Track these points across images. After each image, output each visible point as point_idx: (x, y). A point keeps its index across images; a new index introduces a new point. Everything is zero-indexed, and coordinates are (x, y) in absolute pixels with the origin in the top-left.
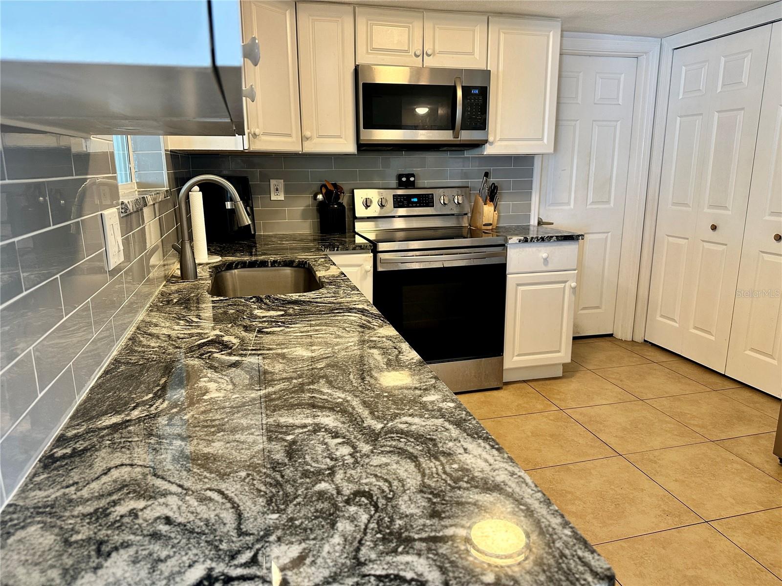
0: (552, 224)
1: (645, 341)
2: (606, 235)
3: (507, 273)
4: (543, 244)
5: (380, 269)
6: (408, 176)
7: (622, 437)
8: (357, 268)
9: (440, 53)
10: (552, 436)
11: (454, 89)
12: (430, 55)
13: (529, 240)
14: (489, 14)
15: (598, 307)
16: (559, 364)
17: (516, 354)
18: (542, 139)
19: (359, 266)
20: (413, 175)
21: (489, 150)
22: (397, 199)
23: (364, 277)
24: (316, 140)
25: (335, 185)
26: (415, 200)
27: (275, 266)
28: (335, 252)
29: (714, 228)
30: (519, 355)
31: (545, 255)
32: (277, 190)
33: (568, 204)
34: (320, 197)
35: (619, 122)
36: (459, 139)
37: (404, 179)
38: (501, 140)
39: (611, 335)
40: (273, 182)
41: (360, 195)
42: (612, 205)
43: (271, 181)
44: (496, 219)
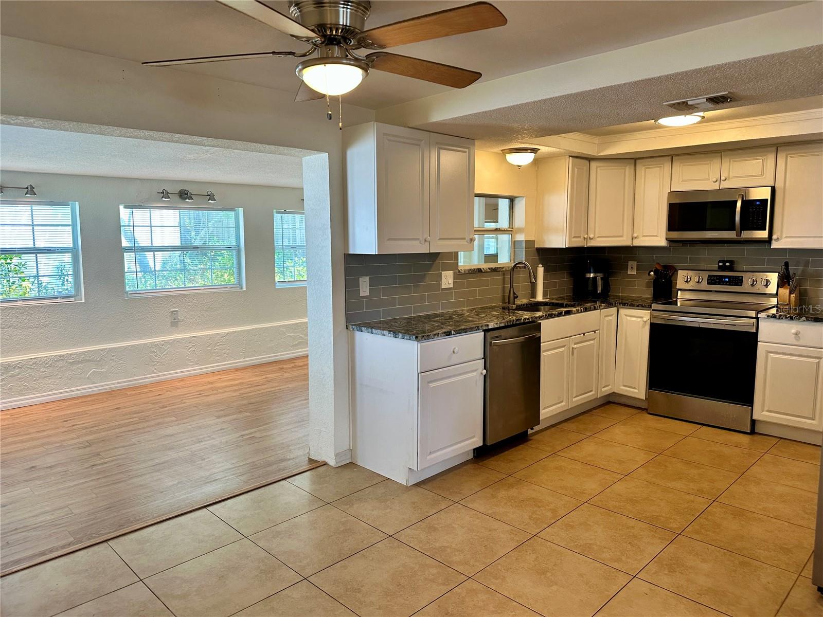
3: (758, 341)
6: (724, 262)
11: (734, 203)
12: (724, 180)
13: (777, 317)
14: (778, 146)
17: (766, 409)
19: (642, 318)
22: (711, 278)
26: (727, 280)
32: (632, 268)
34: (652, 273)
36: (742, 237)
37: (721, 264)
38: (786, 237)
40: (630, 263)
41: (681, 275)
43: (629, 262)
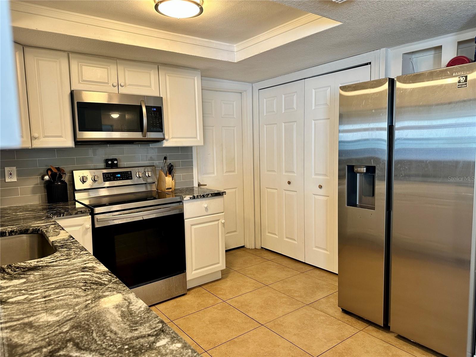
0: (206, 185)
1: (262, 248)
2: (235, 189)
3: (184, 218)
4: (204, 199)
5: (97, 226)
6: (112, 160)
7: (261, 313)
8: (80, 227)
9: (129, 85)
10: (221, 321)
11: (140, 107)
12: (123, 86)
13: (196, 197)
14: (158, 64)
15: (235, 231)
16: (219, 271)
17: (194, 269)
18: (196, 138)
19: (81, 225)
20: (116, 160)
21: (166, 144)
22: (105, 176)
23: (85, 233)
24: (42, 139)
25: (58, 169)
26: (119, 175)
27: (13, 235)
28: (62, 217)
29: (289, 183)
30: (196, 270)
31: (206, 206)
32: (11, 174)
33: (213, 173)
34: (47, 178)
35: (236, 127)
37: (110, 162)
38: (172, 138)
39: (243, 247)
41: (78, 175)
42: (236, 173)
43: (5, 168)
44: (174, 185)
